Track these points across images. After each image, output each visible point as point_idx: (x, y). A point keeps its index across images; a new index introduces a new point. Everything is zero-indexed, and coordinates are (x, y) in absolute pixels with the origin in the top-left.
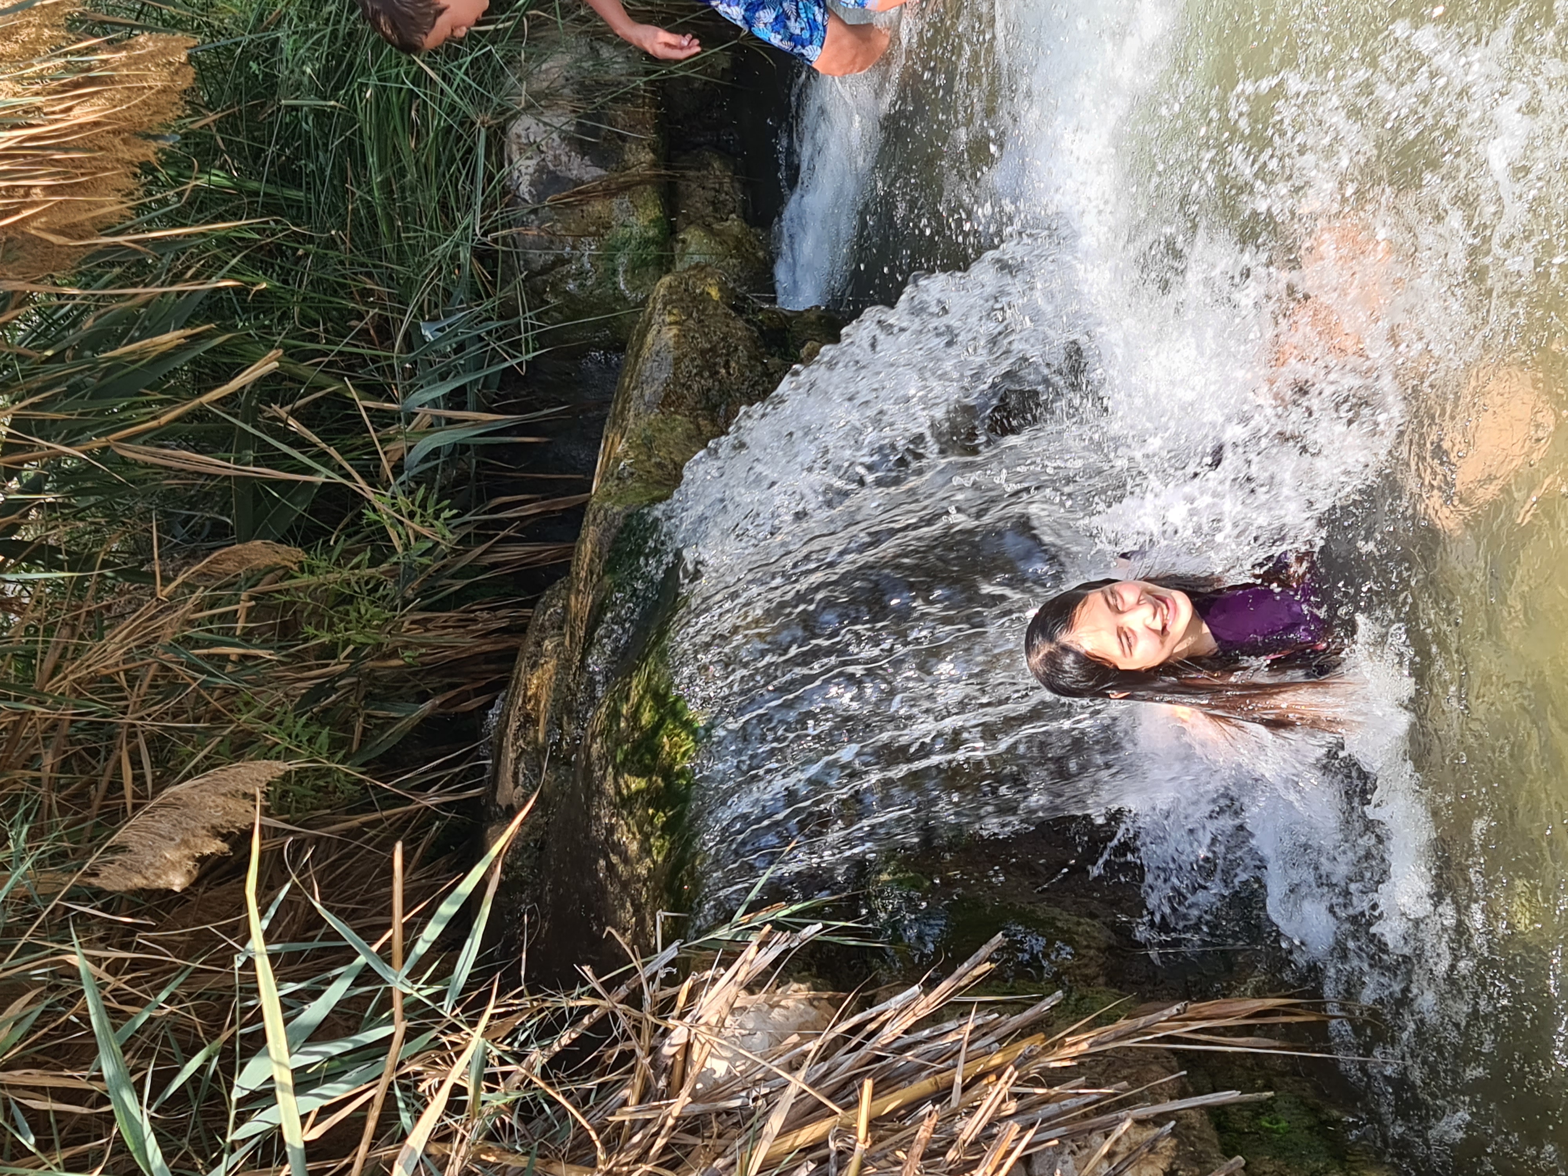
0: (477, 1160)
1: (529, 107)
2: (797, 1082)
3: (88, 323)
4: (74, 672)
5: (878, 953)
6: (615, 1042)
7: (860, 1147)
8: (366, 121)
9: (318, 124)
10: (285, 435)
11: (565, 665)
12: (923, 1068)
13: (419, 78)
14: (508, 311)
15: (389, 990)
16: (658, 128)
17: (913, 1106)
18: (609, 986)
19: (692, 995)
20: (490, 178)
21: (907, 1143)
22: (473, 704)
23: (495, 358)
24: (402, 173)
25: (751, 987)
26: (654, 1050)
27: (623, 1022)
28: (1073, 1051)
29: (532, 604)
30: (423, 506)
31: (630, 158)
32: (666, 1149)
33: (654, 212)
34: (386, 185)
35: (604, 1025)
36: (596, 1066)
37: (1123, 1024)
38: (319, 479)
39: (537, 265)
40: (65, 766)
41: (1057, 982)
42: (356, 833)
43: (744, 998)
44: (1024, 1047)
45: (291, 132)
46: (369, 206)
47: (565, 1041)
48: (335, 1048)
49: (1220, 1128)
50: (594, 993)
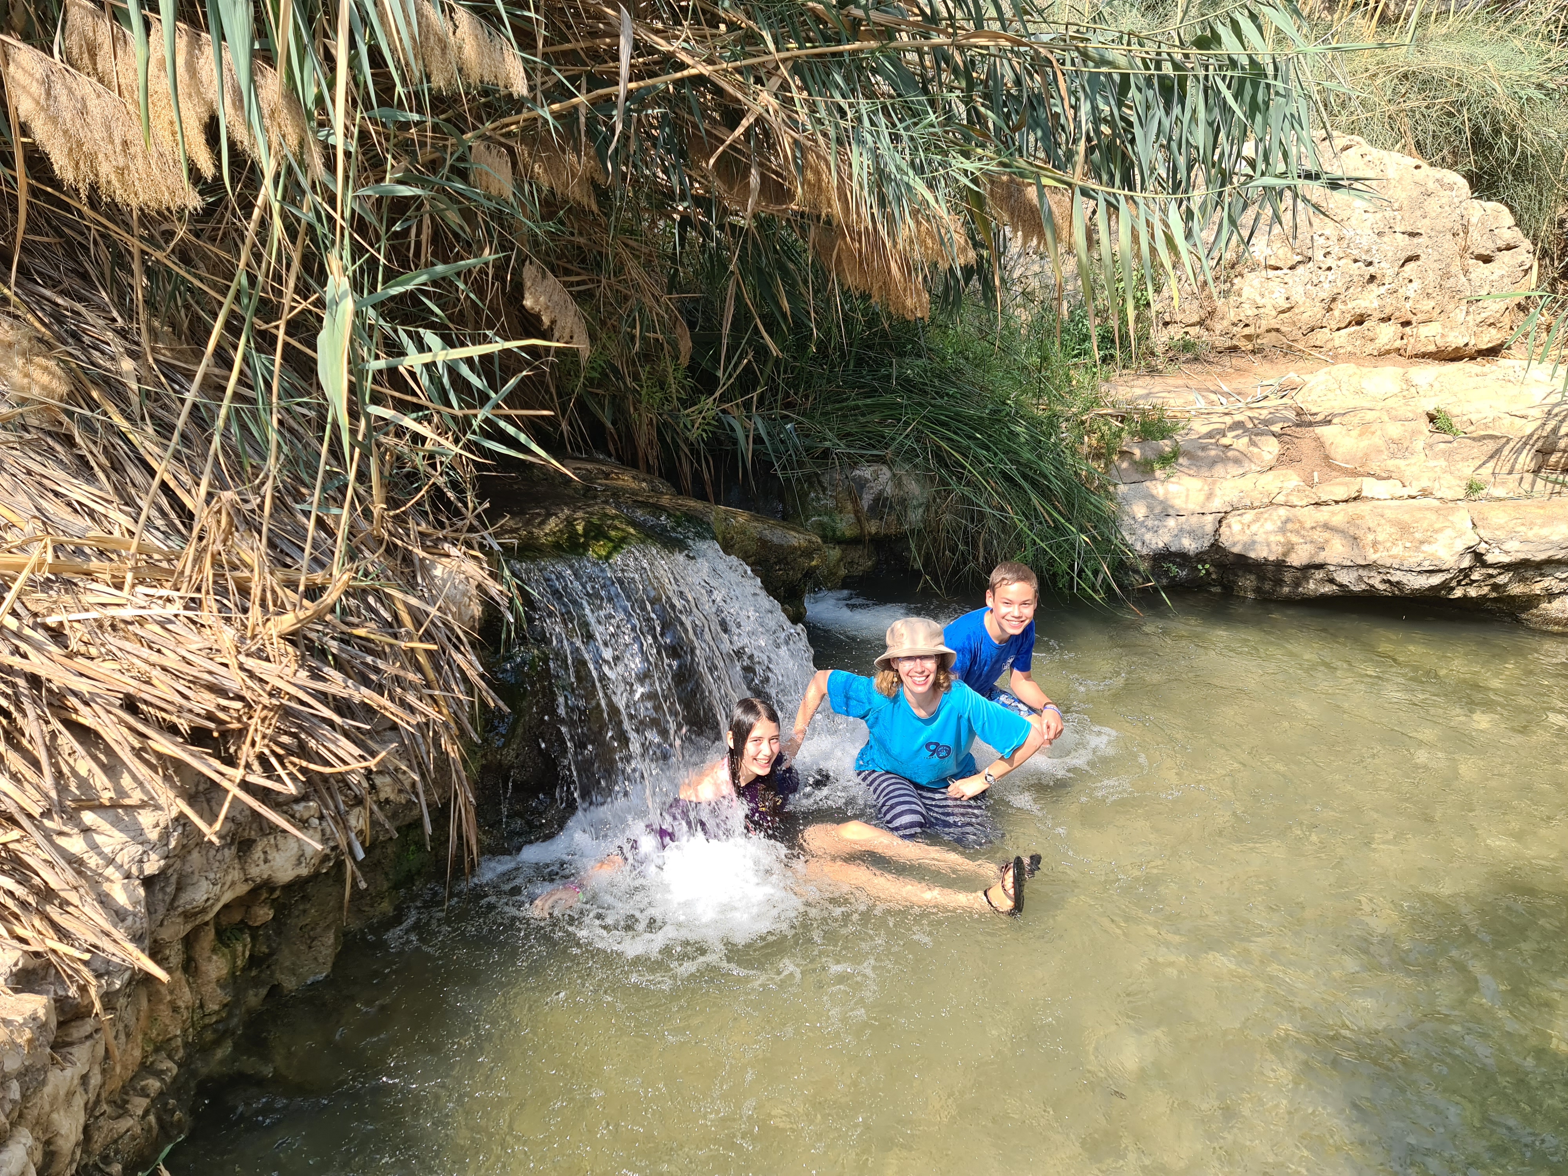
0: (387, 450)
1: (894, 475)
2: (433, 611)
3: (791, 266)
4: (625, 254)
5: (498, 650)
6: (449, 519)
7: (403, 644)
8: (887, 398)
9: (884, 376)
10: (741, 358)
11: (634, 493)
12: (440, 674)
13: (907, 424)
14: (801, 464)
15: (475, 407)
16: (886, 536)
17: (419, 668)
18: (478, 516)
19: (475, 558)
20: (862, 456)
21: (402, 667)
22: (611, 447)
23: (779, 458)
24: (863, 415)
25: (479, 587)
26: (445, 539)
27: (460, 523)
28: (449, 749)
29: (661, 475)
30: (708, 424)
31: (873, 522)
32: (396, 546)
33: (848, 533)
34: (857, 407)
35: (458, 513)
36: (436, 510)
37: (464, 774)
38: (720, 374)
39: (823, 479)
40: (579, 248)
41: (485, 740)
42: (548, 391)
43: (474, 583)
44: (452, 724)
45: (880, 364)
46: (847, 399)
47: (449, 494)
48: (446, 380)
49: (409, 826)
50: (475, 508)
